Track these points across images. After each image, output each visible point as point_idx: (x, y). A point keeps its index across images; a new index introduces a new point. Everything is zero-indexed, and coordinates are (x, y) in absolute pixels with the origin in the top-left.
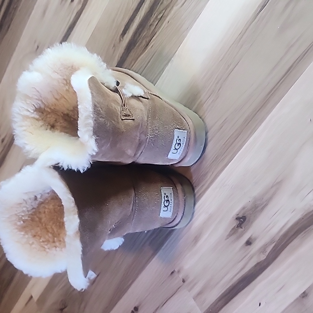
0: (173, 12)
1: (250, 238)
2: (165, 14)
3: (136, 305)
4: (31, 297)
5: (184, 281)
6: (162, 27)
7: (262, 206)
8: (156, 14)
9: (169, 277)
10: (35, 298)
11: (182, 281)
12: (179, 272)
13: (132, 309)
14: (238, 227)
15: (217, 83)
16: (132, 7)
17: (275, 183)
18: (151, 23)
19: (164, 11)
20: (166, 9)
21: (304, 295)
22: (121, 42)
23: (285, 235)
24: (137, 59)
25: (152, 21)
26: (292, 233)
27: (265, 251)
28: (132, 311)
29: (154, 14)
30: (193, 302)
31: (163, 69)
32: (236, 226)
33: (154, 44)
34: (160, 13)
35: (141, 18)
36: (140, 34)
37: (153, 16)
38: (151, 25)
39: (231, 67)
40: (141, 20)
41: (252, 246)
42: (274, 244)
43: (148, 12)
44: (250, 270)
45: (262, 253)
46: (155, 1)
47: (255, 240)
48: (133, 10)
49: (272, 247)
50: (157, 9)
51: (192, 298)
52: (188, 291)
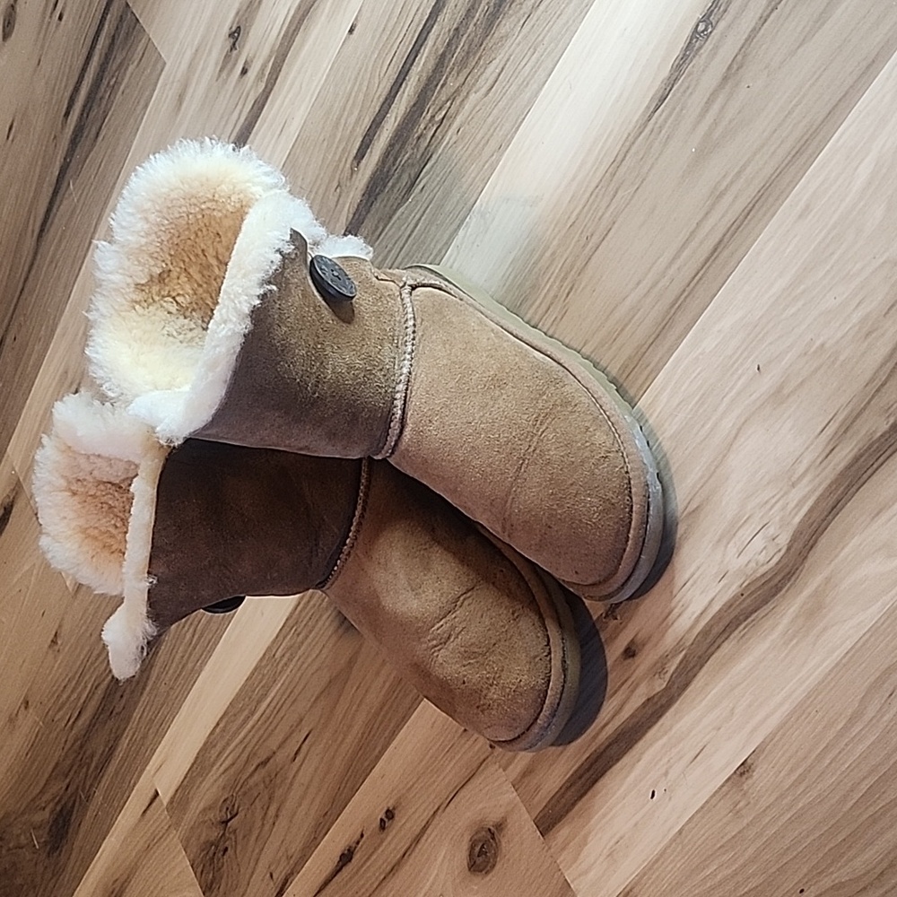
0: (468, 106)
1: (632, 641)
2: (451, 111)
3: (390, 805)
4: (157, 794)
6: (445, 143)
8: (430, 111)
9: (461, 735)
10: (165, 798)
11: (488, 746)
13: (382, 815)
14: (607, 616)
15: (564, 279)
16: (378, 93)
17: (685, 513)
18: (420, 131)
19: (448, 104)
20: (452, 98)
21: (745, 769)
22: (354, 176)
23: (705, 632)
24: (391, 218)
25: (422, 126)
26: (721, 626)
27: (665, 671)
28: (382, 820)
29: (426, 110)
30: (512, 795)
31: (446, 243)
32: (604, 615)
33: (427, 182)
34: (439, 109)
35: (399, 119)
36: (396, 159)
37: (424, 114)
38: (419, 138)
39: (595, 240)
40: (398, 125)
41: (638, 659)
42: (684, 653)
43: (414, 105)
44: (632, 716)
45: (657, 676)
46: (429, 80)
47: (644, 645)
48: (382, 100)
49: (678, 662)
50: (433, 98)
51: (510, 785)
52: (501, 769)
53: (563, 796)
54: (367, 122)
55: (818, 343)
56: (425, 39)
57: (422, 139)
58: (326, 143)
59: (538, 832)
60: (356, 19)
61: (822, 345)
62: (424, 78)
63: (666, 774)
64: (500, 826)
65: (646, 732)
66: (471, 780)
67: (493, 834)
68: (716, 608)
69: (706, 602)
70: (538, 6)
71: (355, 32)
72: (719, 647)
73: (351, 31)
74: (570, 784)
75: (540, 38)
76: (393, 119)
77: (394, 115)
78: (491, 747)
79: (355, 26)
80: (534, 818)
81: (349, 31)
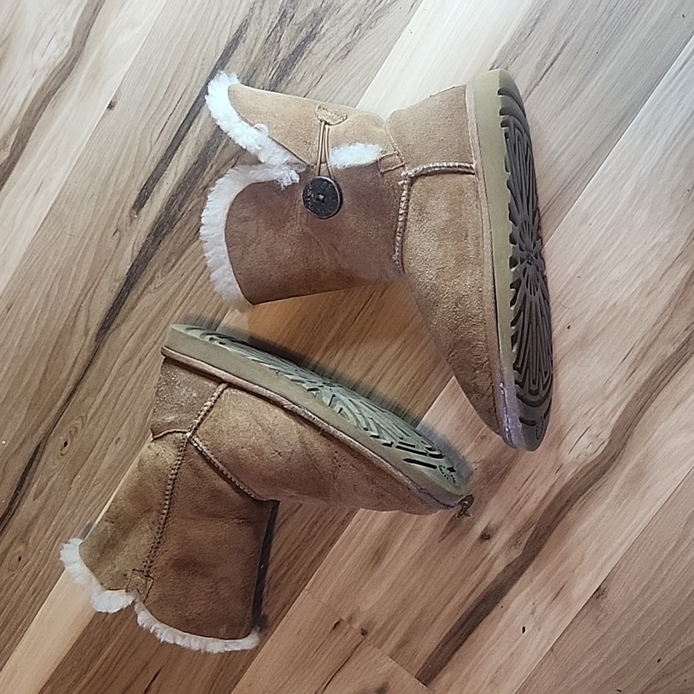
1: (486, 528)
5: (364, 633)
7: (501, 472)
8: (214, 167)
9: (330, 633)
11: (360, 634)
12: (350, 619)
14: (460, 515)
16: (152, 155)
18: (205, 183)
19: (233, 161)
21: (600, 593)
22: (135, 222)
23: (550, 509)
24: (183, 252)
25: (207, 179)
26: (563, 503)
27: (520, 542)
29: (209, 167)
30: (391, 664)
32: (457, 516)
35: (179, 175)
36: (181, 206)
37: (207, 170)
38: (205, 188)
40: (179, 179)
41: (493, 541)
42: (534, 526)
43: (195, 163)
44: (495, 580)
45: (513, 548)
46: (209, 143)
47: (498, 529)
48: (156, 161)
49: (531, 533)
50: (216, 157)
51: (387, 657)
52: (376, 648)
53: (441, 651)
54: (142, 179)
55: (611, 303)
56: (198, 113)
58: (95, 198)
59: (421, 684)
60: (115, 96)
61: (615, 304)
62: (203, 141)
63: (533, 613)
64: (382, 690)
65: (509, 590)
66: (347, 664)
68: (557, 490)
69: (547, 488)
70: (316, 85)
71: (116, 108)
72: (564, 516)
73: (111, 106)
74: (446, 641)
76: (173, 175)
77: (173, 171)
78: (363, 634)
79: (115, 103)
80: (415, 674)
81: (108, 107)
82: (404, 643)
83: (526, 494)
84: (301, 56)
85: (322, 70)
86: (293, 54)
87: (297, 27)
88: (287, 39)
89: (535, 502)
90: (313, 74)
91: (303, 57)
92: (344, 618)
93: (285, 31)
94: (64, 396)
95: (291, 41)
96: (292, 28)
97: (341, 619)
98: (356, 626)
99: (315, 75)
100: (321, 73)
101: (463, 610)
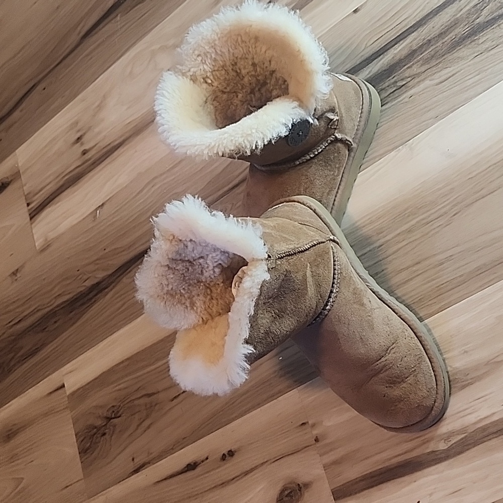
0: (422, 86)
2: (410, 84)
3: (233, 449)
4: (63, 386)
5: (317, 440)
6: (399, 100)
7: (464, 383)
8: (395, 78)
9: (297, 427)
10: (69, 389)
11: (314, 440)
12: (313, 425)
13: (225, 452)
15: (455, 205)
16: (362, 54)
17: (493, 361)
18: (384, 87)
19: (409, 79)
20: (413, 77)
23: (484, 429)
25: (387, 84)
26: (495, 430)
27: (450, 440)
28: (224, 454)
29: (392, 77)
30: (319, 471)
31: (381, 155)
34: (402, 80)
35: (371, 74)
37: (390, 78)
39: (484, 192)
40: (370, 77)
42: (465, 435)
43: (385, 70)
44: (418, 457)
45: (443, 441)
46: (400, 60)
48: (363, 58)
49: (460, 438)
50: (400, 72)
51: (322, 465)
52: (318, 455)
53: (357, 483)
56: (406, 37)
57: (384, 91)
59: (332, 497)
60: (361, 6)
62: (398, 57)
63: (431, 495)
64: (307, 485)
65: (425, 468)
66: (295, 454)
67: (301, 488)
68: (495, 418)
69: (489, 413)
70: (490, 50)
71: (358, 13)
72: (490, 439)
73: (355, 11)
74: (364, 478)
75: (486, 68)
76: (368, 73)
77: (369, 70)
78: (315, 441)
79: (359, 10)
80: (332, 488)
81: (354, 11)
82: (336, 463)
83: (473, 408)
84: (492, 26)
85: (499, 41)
86: (487, 22)
87: (499, 5)
88: (489, 10)
89: (476, 418)
90: (493, 42)
91: (492, 27)
92: (310, 422)
93: (490, 5)
94: (230, 186)
95: (491, 13)
96: (496, 5)
97: (308, 422)
98: (315, 432)
99: (494, 43)
100: (498, 43)
101: (387, 464)
